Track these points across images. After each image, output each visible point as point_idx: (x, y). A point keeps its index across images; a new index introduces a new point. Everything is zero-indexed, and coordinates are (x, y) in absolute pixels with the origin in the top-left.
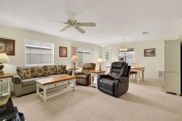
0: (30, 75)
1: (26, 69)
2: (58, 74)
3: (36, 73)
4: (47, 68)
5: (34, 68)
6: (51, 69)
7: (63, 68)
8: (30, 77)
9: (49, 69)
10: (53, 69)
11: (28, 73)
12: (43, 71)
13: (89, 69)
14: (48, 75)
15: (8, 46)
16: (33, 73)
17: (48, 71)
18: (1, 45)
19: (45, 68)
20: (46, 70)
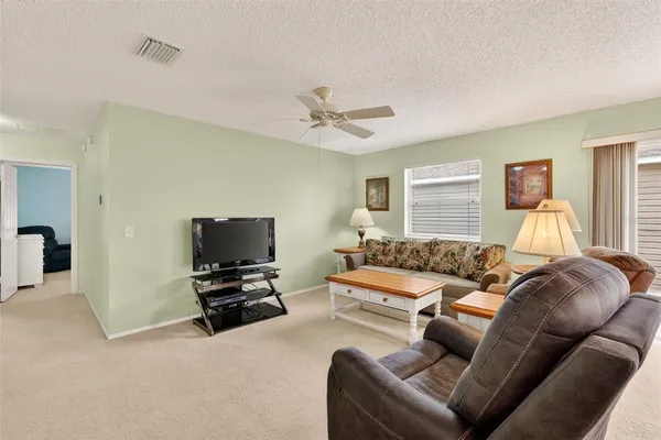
0: (391, 258)
1: (384, 244)
3: (405, 256)
4: (437, 248)
5: (408, 242)
6: (446, 255)
7: (476, 257)
8: (387, 264)
9: (443, 251)
10: (453, 255)
11: (384, 253)
12: (425, 254)
14: (433, 270)
15: (381, 192)
16: (398, 256)
17: (437, 259)
18: (373, 191)
19: (432, 246)
20: (432, 252)
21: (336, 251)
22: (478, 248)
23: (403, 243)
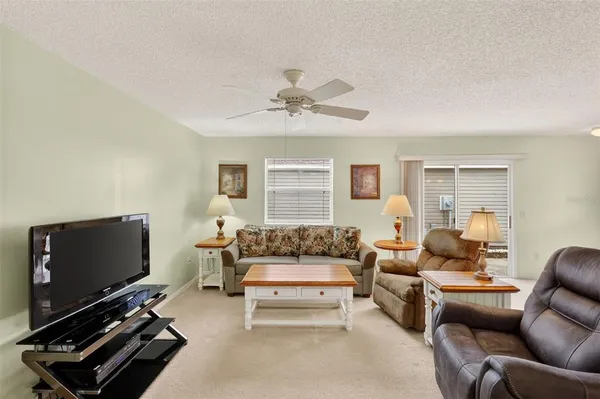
0: (263, 247)
1: (256, 233)
2: (332, 256)
3: (277, 244)
4: (307, 233)
5: (277, 229)
6: (315, 239)
7: (348, 239)
8: (261, 253)
9: (313, 235)
10: (321, 238)
11: (258, 243)
12: (296, 240)
13: (448, 257)
14: (306, 253)
15: (236, 178)
16: (270, 244)
17: (308, 243)
18: (227, 177)
19: (302, 232)
20: (302, 238)
21: (197, 246)
22: (347, 232)
23: (272, 231)
